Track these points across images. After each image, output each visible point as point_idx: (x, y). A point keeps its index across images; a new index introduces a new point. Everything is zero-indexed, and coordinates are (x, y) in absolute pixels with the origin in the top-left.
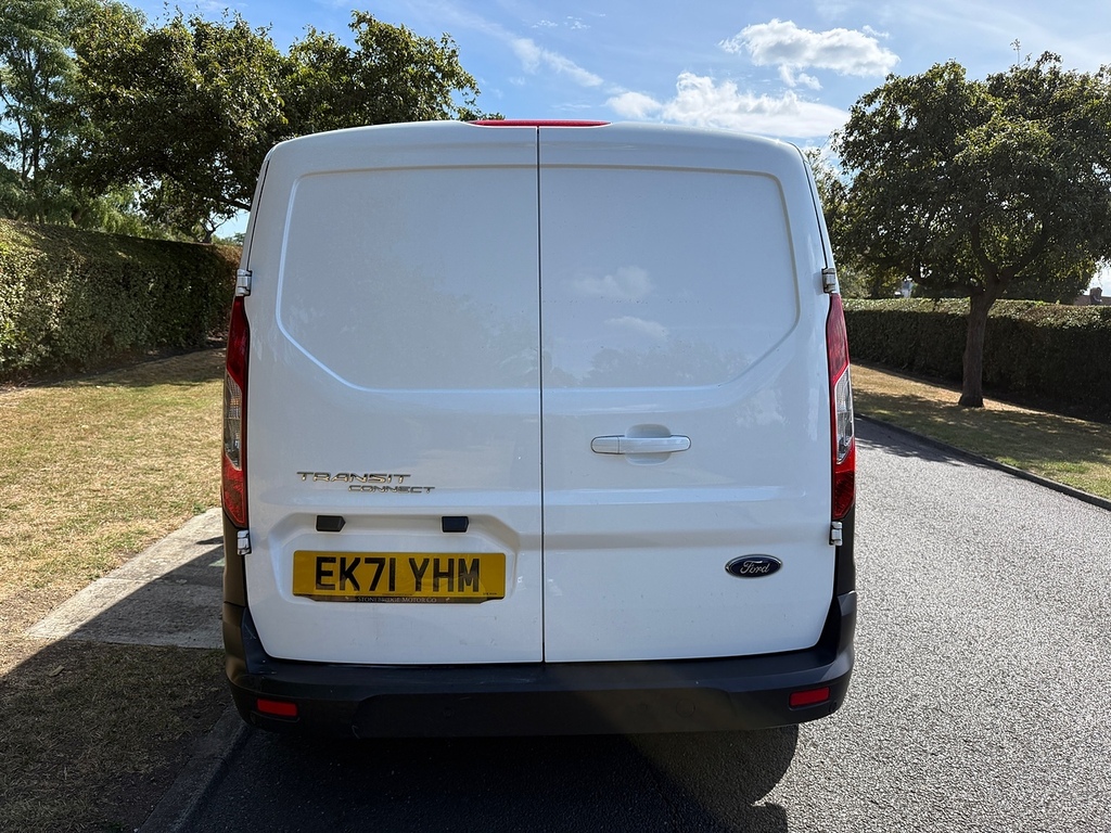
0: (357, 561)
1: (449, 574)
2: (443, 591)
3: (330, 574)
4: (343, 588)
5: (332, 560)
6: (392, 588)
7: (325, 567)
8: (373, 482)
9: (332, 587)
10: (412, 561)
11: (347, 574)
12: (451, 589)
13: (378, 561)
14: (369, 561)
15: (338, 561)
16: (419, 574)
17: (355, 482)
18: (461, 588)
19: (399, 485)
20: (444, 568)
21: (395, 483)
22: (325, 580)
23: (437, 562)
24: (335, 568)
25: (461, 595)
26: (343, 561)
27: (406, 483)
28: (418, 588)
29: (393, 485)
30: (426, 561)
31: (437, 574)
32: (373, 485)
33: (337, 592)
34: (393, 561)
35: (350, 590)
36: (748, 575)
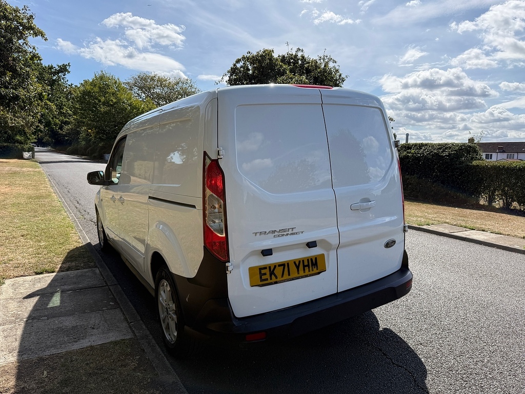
0: (275, 266)
1: (308, 266)
2: (307, 273)
3: (265, 274)
4: (271, 279)
5: (265, 268)
6: (289, 275)
7: (263, 271)
8: (283, 232)
9: (267, 279)
10: (295, 263)
11: (272, 273)
12: (309, 271)
13: (282, 265)
14: (280, 265)
15: (268, 268)
16: (298, 267)
17: (276, 234)
18: (313, 270)
19: (292, 232)
20: (306, 263)
21: (290, 232)
22: (264, 277)
23: (303, 261)
24: (267, 271)
25: (313, 272)
26: (270, 267)
27: (295, 231)
28: (298, 274)
29: (289, 233)
30: (300, 261)
31: (304, 266)
32: (282, 233)
33: (269, 281)
34: (288, 264)
35: (274, 279)
36: (390, 247)
